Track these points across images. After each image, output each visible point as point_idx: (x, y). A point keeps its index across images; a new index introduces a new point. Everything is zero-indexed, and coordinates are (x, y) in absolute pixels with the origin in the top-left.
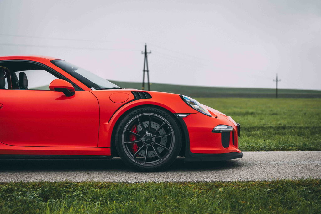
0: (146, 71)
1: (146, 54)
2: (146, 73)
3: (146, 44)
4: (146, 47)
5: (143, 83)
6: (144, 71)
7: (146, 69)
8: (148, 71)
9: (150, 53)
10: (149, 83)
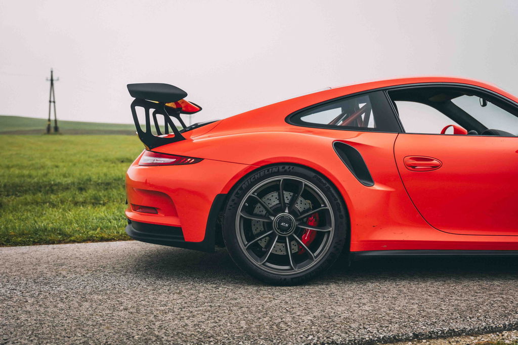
0: (52, 102)
1: (52, 80)
2: (52, 104)
3: (52, 69)
4: (52, 72)
5: (49, 120)
6: (50, 102)
7: (52, 100)
8: (54, 102)
9: (58, 80)
10: (56, 121)
